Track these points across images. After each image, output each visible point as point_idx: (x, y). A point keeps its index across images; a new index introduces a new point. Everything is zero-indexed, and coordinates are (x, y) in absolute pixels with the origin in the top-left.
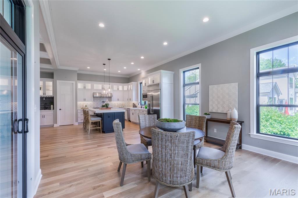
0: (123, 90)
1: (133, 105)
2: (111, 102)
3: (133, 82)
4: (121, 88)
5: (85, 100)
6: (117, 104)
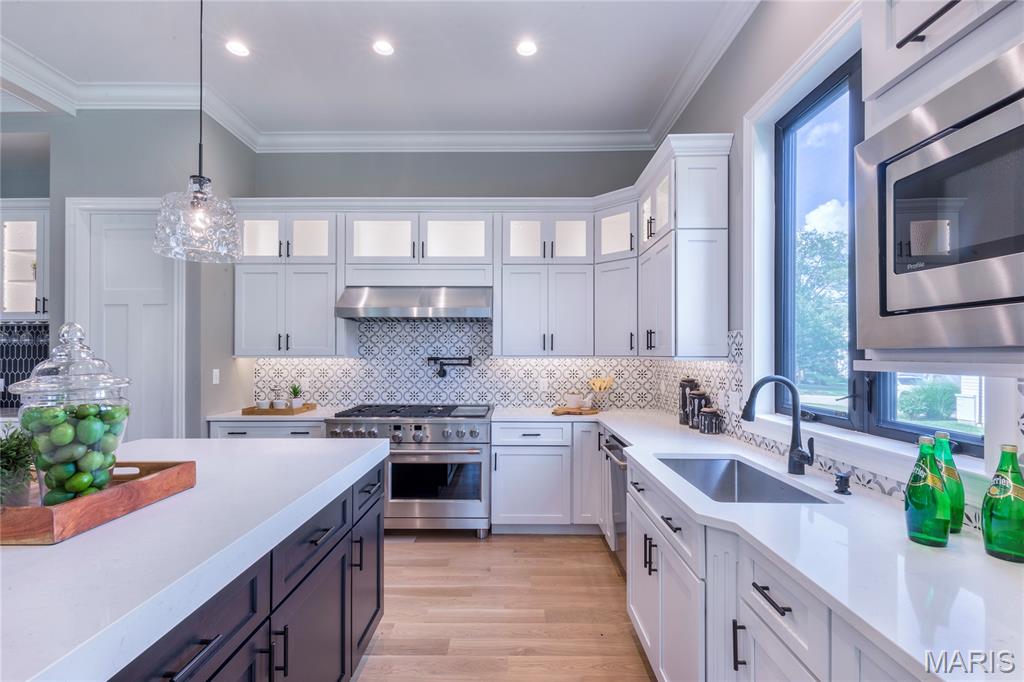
0: (595, 259)
1: (679, 390)
3: (676, 142)
4: (573, 241)
5: (284, 344)
6: (543, 384)
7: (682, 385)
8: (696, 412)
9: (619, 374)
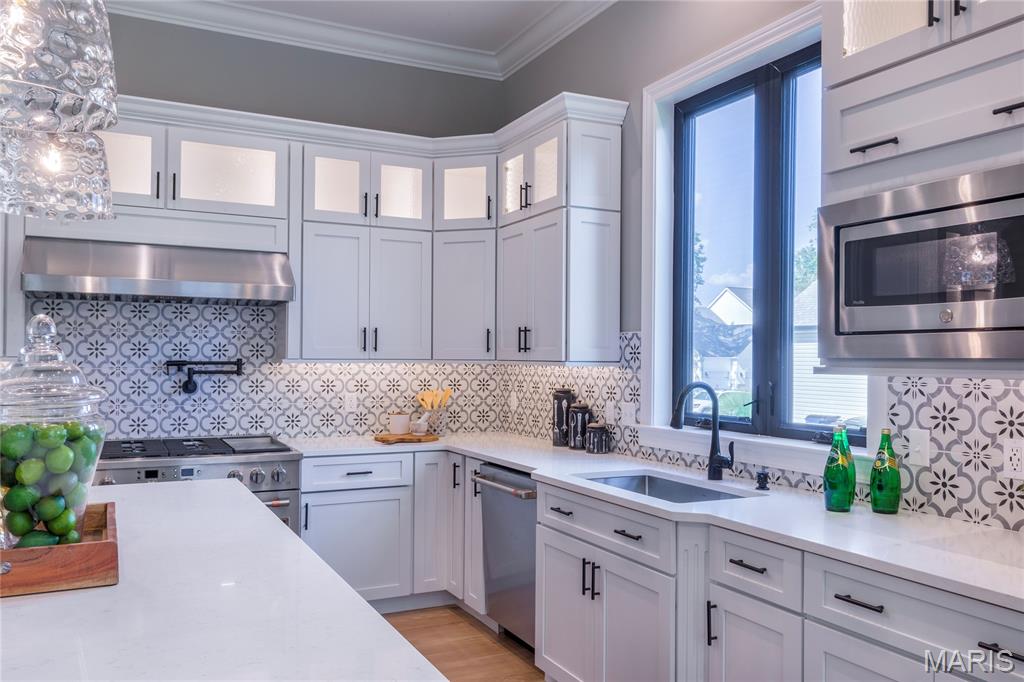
0: (434, 226)
2: (285, 367)
3: (570, 101)
4: (402, 192)
6: (351, 401)
7: (556, 397)
8: (579, 429)
9: (455, 385)
